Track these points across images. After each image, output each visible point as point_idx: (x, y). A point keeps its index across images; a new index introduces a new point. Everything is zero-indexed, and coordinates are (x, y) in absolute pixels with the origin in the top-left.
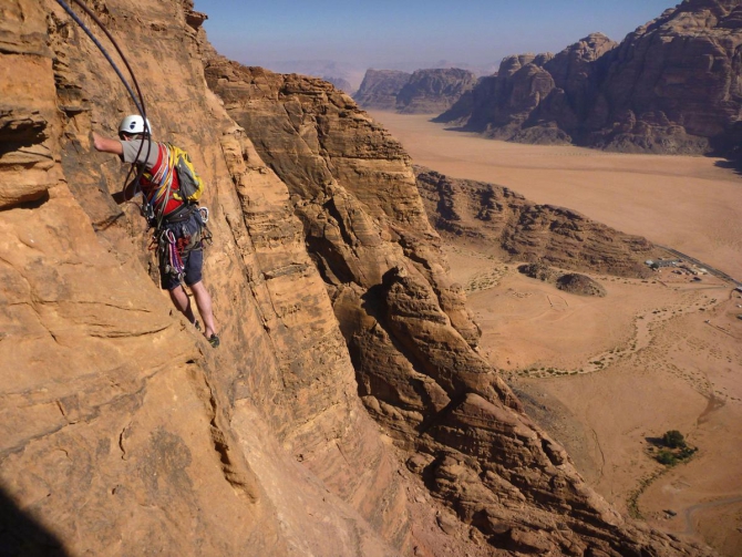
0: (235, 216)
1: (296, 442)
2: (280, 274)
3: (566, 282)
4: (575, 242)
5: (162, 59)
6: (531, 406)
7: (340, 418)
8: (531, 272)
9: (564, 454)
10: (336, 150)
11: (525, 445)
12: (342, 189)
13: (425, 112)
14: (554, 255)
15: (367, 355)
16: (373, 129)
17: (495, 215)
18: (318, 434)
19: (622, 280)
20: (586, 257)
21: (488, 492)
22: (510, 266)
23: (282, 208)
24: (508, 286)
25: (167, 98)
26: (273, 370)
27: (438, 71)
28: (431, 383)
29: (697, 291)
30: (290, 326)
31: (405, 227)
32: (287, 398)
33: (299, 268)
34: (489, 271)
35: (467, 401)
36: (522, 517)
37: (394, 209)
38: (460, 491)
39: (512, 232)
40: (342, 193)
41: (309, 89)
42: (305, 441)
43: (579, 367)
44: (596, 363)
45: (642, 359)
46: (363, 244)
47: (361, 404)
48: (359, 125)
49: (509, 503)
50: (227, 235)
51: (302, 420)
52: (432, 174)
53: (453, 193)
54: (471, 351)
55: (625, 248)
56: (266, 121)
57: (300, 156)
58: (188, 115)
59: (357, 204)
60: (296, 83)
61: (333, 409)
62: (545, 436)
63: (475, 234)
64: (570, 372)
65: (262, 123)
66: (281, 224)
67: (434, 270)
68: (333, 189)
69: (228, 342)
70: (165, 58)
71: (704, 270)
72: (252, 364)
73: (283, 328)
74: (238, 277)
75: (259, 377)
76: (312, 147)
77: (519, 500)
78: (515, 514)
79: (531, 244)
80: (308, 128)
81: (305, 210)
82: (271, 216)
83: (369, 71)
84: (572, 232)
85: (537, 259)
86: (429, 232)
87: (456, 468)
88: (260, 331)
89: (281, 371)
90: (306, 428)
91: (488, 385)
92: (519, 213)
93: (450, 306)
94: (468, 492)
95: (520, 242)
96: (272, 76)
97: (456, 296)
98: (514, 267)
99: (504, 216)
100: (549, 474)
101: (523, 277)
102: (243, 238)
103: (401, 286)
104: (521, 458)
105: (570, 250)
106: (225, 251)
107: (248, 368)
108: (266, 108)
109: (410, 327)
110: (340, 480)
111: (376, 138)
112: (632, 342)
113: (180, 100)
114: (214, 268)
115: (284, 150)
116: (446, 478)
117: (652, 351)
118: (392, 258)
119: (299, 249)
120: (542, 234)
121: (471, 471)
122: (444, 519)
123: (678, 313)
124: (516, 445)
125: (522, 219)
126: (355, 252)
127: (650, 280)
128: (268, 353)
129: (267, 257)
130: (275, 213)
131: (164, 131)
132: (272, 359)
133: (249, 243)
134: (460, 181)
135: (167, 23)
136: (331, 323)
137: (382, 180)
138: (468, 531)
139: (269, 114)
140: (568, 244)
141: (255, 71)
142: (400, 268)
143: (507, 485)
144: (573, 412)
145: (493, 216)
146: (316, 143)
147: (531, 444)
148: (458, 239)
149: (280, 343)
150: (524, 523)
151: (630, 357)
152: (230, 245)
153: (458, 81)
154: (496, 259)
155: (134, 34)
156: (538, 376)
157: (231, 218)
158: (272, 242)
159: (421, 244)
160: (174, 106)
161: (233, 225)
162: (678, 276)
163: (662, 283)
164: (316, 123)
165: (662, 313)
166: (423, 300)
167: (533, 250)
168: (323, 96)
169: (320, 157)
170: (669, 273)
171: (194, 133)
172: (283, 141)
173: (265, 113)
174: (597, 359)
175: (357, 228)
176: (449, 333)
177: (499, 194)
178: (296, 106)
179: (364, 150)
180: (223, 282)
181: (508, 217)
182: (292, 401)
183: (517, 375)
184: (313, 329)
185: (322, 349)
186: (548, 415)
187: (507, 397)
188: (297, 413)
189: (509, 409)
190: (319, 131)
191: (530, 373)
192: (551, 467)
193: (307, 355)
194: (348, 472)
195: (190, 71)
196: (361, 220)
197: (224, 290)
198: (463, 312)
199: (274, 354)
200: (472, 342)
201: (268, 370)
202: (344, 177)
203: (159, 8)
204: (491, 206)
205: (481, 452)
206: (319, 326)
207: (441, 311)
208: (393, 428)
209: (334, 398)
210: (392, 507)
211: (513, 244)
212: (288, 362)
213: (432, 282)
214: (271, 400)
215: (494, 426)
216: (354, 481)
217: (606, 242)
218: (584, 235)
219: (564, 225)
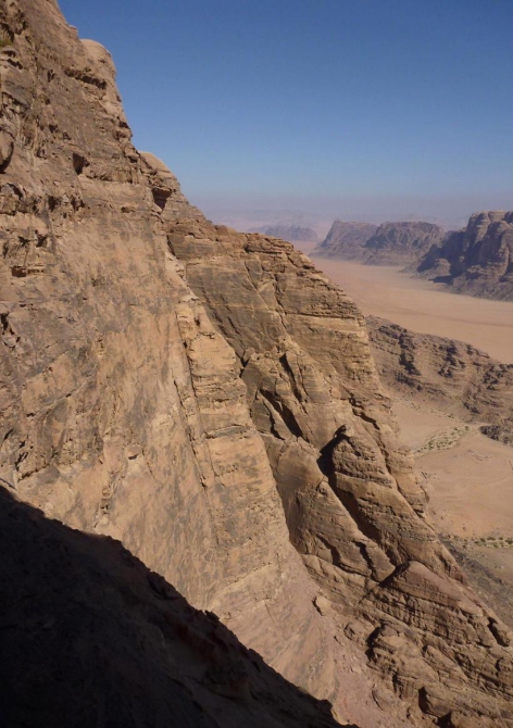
0: (182, 380)
1: (225, 600)
2: (221, 435)
5: (128, 239)
6: (487, 578)
7: (271, 579)
8: (491, 433)
9: (510, 635)
10: (292, 307)
11: (469, 622)
12: (296, 345)
13: (391, 264)
15: (310, 512)
16: (329, 289)
17: (458, 371)
18: (247, 593)
21: (428, 669)
22: (471, 426)
23: (227, 372)
24: (468, 447)
25: (130, 274)
26: (207, 528)
27: (405, 224)
28: (373, 547)
30: (227, 485)
31: (355, 386)
32: (219, 555)
33: (241, 430)
34: (449, 431)
35: (410, 569)
36: (464, 699)
37: (346, 368)
38: (398, 664)
39: (474, 391)
40: (294, 348)
41: (270, 248)
42: (233, 599)
46: (313, 401)
47: (301, 563)
48: (316, 285)
49: (450, 683)
50: (174, 398)
51: (234, 579)
52: (394, 327)
53: (414, 348)
54: (416, 517)
56: (227, 277)
57: (257, 312)
58: (147, 288)
59: (309, 361)
60: (257, 242)
61: (264, 570)
62: (492, 614)
63: (435, 390)
65: (223, 279)
66: (225, 387)
67: (382, 431)
68: (287, 345)
69: (164, 501)
70: (131, 237)
72: (185, 523)
73: (219, 487)
74: (180, 437)
75: (192, 534)
76: (269, 303)
77: (461, 681)
78: (456, 696)
79: (495, 404)
80: (266, 286)
81: (257, 364)
82: (216, 380)
83: (336, 222)
85: (499, 421)
86: (380, 392)
87: (393, 640)
88: (197, 489)
89: (214, 529)
90: (236, 587)
91: (432, 554)
92: (482, 372)
93: (397, 469)
94: (407, 667)
95: (483, 402)
96: (235, 234)
97: (404, 459)
98: (475, 427)
99: (467, 374)
100: (494, 656)
101: (485, 438)
102: (188, 399)
103: (348, 446)
104: (466, 636)
106: (169, 413)
107: (181, 525)
108: (228, 265)
109: (354, 487)
110: (266, 642)
111: (331, 296)
113: (140, 275)
114: (157, 430)
115: (241, 305)
116: (384, 648)
118: (340, 416)
119: (241, 411)
120: (506, 395)
121: (411, 644)
122: (380, 694)
124: (461, 621)
125: (487, 378)
126: (304, 408)
128: (203, 510)
129: (210, 417)
130: (221, 376)
131: (123, 306)
132: (208, 516)
133: (194, 405)
134: (423, 336)
135: (136, 206)
136: (268, 484)
137: (335, 338)
138: (405, 709)
139: (231, 270)
141: (220, 230)
142: (347, 427)
143: (450, 663)
145: (454, 373)
146: (273, 300)
147: (476, 621)
148: (419, 394)
149: (216, 501)
150: (467, 707)
152: (175, 408)
153: (425, 235)
154: (456, 418)
155: (106, 219)
156: (496, 546)
157: (178, 382)
158: (217, 403)
159: (372, 404)
160: (136, 281)
161: (180, 388)
164: (274, 281)
166: (369, 462)
167: (496, 410)
168: (284, 256)
169: (276, 314)
171: (152, 304)
172: (242, 296)
173: (226, 269)
175: (307, 385)
176: (394, 497)
177: (462, 351)
178: (256, 264)
179: (319, 308)
180: (165, 443)
181: (470, 375)
182: (223, 559)
183: (473, 543)
184: (250, 489)
185: (257, 509)
186: (504, 590)
187: (452, 568)
188: (226, 574)
189: (454, 581)
190: (277, 288)
191: (487, 542)
192: (496, 647)
193: (241, 514)
194: (275, 635)
195: (153, 246)
196: (311, 377)
197: (165, 450)
198: (411, 476)
199: (210, 511)
200: (418, 507)
201: (201, 527)
202: (297, 334)
203: (130, 192)
204: (453, 363)
205: (423, 625)
206: (254, 486)
207: (387, 474)
208: (333, 590)
209: (267, 559)
210: (319, 676)
211: (476, 403)
212: (223, 520)
213: (380, 444)
214: (203, 557)
215: (437, 599)
216: (280, 644)
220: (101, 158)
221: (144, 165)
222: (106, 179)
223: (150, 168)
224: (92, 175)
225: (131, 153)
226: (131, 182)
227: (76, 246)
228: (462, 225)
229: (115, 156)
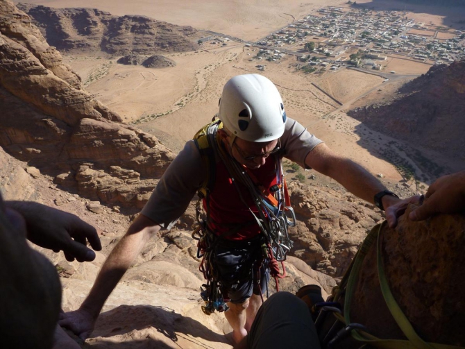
3: (148, 63)
4: (150, 36)
8: (125, 61)
9: (154, 138)
11: (129, 141)
14: (139, 47)
17: (93, 29)
19: (183, 54)
20: (158, 45)
21: (115, 179)
22: (113, 61)
24: (115, 73)
29: (226, 51)
34: (100, 66)
35: (82, 123)
36: (141, 186)
38: (96, 184)
39: (107, 38)
43: (169, 109)
44: (178, 104)
45: (204, 95)
49: (131, 180)
52: (39, 8)
53: (59, 19)
54: (73, 88)
55: (180, 34)
62: (140, 131)
63: (83, 45)
64: (164, 114)
67: (29, 40)
71: (227, 39)
77: (136, 176)
78: (136, 186)
79: (122, 43)
84: (146, 31)
85: (129, 53)
86: (16, 12)
87: (88, 171)
91: (92, 109)
92: (108, 25)
93: (51, 64)
94: (102, 183)
95: (115, 44)
97: (53, 56)
98: (115, 61)
99: (100, 28)
100: (149, 154)
103: (2, 53)
105: (148, 42)
112: (196, 87)
116: (84, 179)
117: (208, 89)
120: (128, 36)
122: (92, 206)
123: (218, 65)
127: (199, 51)
134: (62, 10)
140: (146, 38)
143: (126, 170)
144: (171, 135)
145: (92, 29)
150: (143, 189)
151: (197, 96)
154: (103, 58)
156: (146, 122)
159: (13, 23)
162: (214, 45)
163: (206, 51)
165: (210, 67)
166: (24, 60)
167: (124, 47)
170: (209, 44)
174: (179, 102)
177: (92, 14)
181: (102, 29)
183: (133, 124)
187: (109, 114)
191: (141, 121)
192: (149, 150)
198: (62, 66)
200: (76, 86)
204: (89, 24)
211: (111, 46)
217: (170, 32)
218: (154, 30)
219: (141, 27)
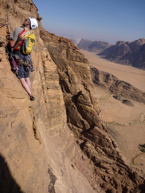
0: (42, 72)
1: (49, 132)
2: (51, 88)
3: (125, 102)
4: (129, 91)
6: (111, 132)
7: (61, 127)
8: (115, 97)
9: (117, 145)
10: (70, 58)
11: (107, 142)
12: (71, 69)
13: (95, 52)
14: (123, 94)
15: (70, 112)
16: (81, 54)
17: (109, 81)
18: (55, 131)
19: (139, 103)
20: (131, 96)
21: (96, 152)
22: (111, 95)
23: (54, 71)
24: (110, 100)
26: (46, 113)
27: (100, 42)
28: (86, 122)
30: (52, 102)
31: (85, 81)
32: (48, 120)
33: (56, 88)
34: (105, 96)
35: (94, 128)
37: (83, 76)
38: (89, 151)
39: (113, 86)
40: (70, 70)
41: (66, 41)
42: (51, 132)
43: (125, 124)
44: (129, 123)
45: (141, 124)
46: (74, 84)
47: (67, 125)
48: (78, 53)
49: (101, 156)
50: (39, 76)
51: (52, 126)
52: (94, 68)
53: (99, 74)
54: (97, 115)
55: (141, 95)
57: (61, 59)
59: (74, 73)
60: (63, 39)
61: (60, 125)
62: (113, 140)
63: (103, 86)
64: (122, 125)
65: (53, 48)
66: (53, 75)
67: (91, 93)
68: (68, 68)
69: (35, 104)
73: (50, 102)
74: (40, 87)
75: (42, 114)
76: (64, 57)
77: (104, 155)
78: (102, 159)
79: (117, 90)
80: (64, 52)
81: (60, 73)
82: (51, 73)
83: (82, 39)
84: (128, 89)
85: (118, 95)
86: (91, 83)
87: (89, 144)
88: (44, 102)
89: (48, 113)
90: (52, 129)
91: (100, 125)
92: (115, 82)
93: (94, 103)
94: (91, 151)
95: (115, 90)
96: (57, 36)
97: (96, 101)
99: (111, 82)
100: (112, 150)
101: (114, 98)
102: (43, 77)
103: (82, 96)
104: (106, 145)
105: (127, 93)
106: (38, 80)
108: (54, 45)
109: (83, 107)
110: (59, 143)
111: (81, 57)
112: (139, 119)
114: (35, 84)
115: (57, 56)
116: (86, 147)
117: (144, 122)
118: (81, 88)
119: (57, 83)
120: (120, 88)
121: (93, 146)
122: (84, 157)
124: (105, 141)
125: (116, 84)
126: (71, 85)
128: (45, 108)
129: (49, 83)
132: (46, 110)
133: (45, 79)
134: (102, 71)
136: (63, 103)
137: (81, 68)
138: (89, 161)
139: (55, 46)
140: (127, 92)
141: (52, 35)
142: (82, 91)
143: (101, 151)
144: (121, 135)
145: (108, 81)
146: (66, 56)
147: (109, 141)
148: (99, 86)
149: (49, 106)
150: (104, 161)
151: (138, 123)
152: (40, 79)
153: (105, 45)
154: (108, 93)
155: (23, 20)
156: (114, 124)
157: (41, 72)
158: (50, 80)
159: (89, 86)
161: (41, 74)
164: (66, 51)
166: (87, 101)
167: (118, 92)
168: (69, 44)
169: (66, 60)
171: (35, 49)
172: (57, 54)
173: (53, 46)
174: (130, 122)
175: (73, 79)
176: (92, 110)
177: (111, 76)
178: (62, 45)
179: (78, 59)
180: (36, 88)
182: (50, 121)
183: (108, 123)
184: (58, 104)
185: (59, 109)
186: (115, 135)
187: (105, 129)
188: (50, 125)
189: (105, 132)
190: (67, 53)
191: (112, 123)
192: (113, 148)
193: (55, 110)
194: (61, 142)
195: (36, 32)
196: (74, 77)
197: (36, 90)
198: (97, 105)
199: (47, 108)
200: (98, 113)
201: (44, 112)
202: (71, 66)
203: (30, 14)
204: (108, 79)
205: (96, 142)
206: (59, 103)
207: (91, 104)
208: (74, 132)
209: (60, 122)
210: (71, 152)
211: (113, 90)
212: (50, 111)
213: (90, 96)
214: (44, 120)
215: (100, 136)
216: (62, 144)
217: (137, 93)
218: (131, 90)
219: (127, 87)
220: (22, 2)
221: (35, 7)
222: (23, 9)
223: (36, 8)
224: (19, 6)
225: (31, 2)
226: (31, 11)
227: (14, 24)
228: (115, 44)
229: (26, 2)
